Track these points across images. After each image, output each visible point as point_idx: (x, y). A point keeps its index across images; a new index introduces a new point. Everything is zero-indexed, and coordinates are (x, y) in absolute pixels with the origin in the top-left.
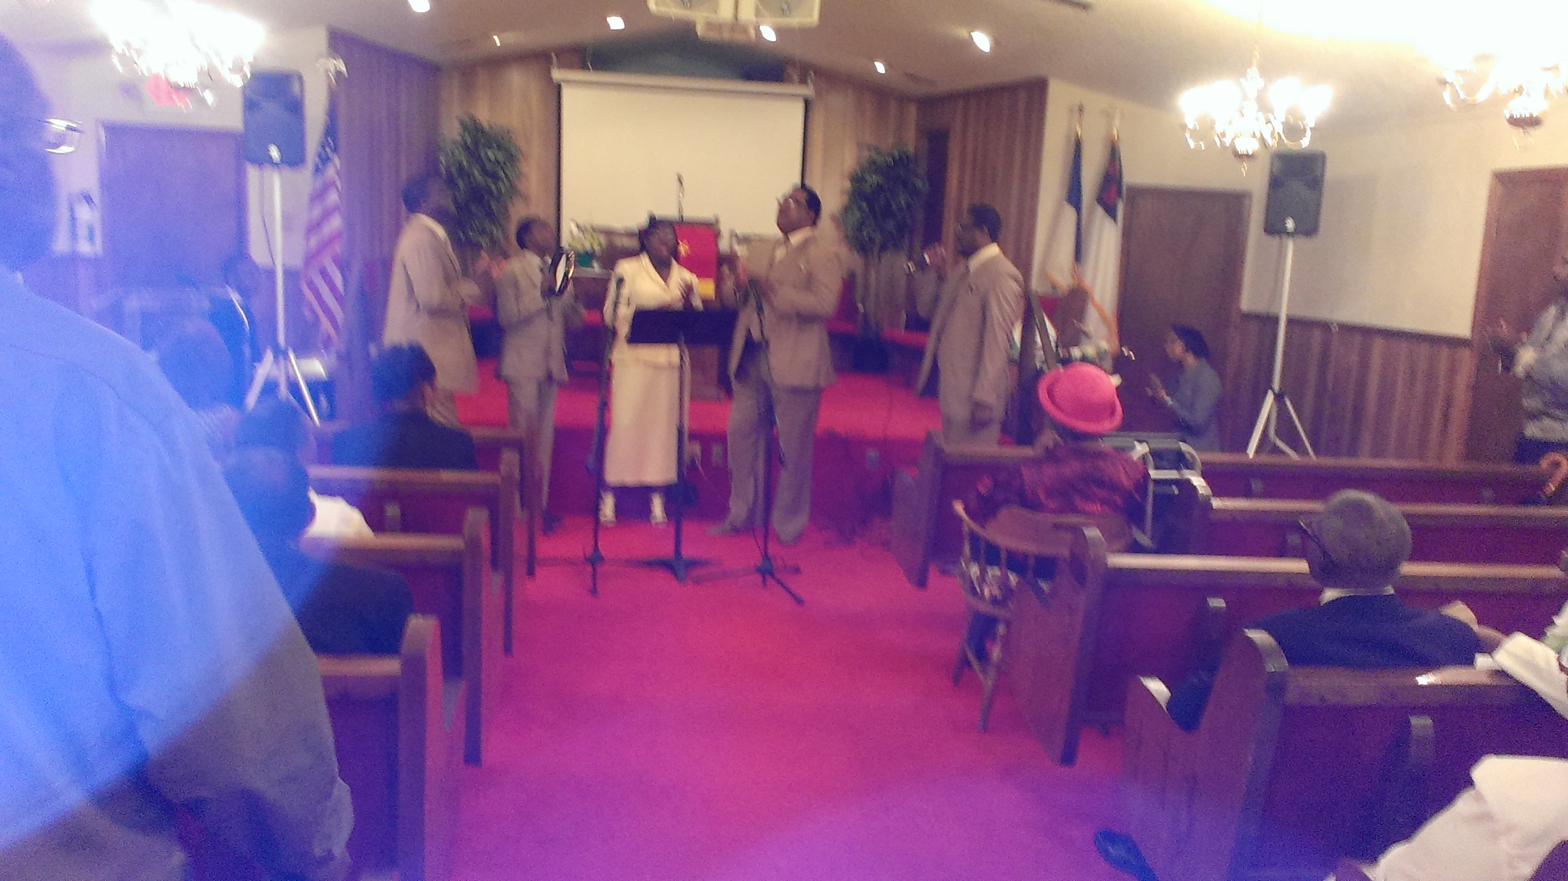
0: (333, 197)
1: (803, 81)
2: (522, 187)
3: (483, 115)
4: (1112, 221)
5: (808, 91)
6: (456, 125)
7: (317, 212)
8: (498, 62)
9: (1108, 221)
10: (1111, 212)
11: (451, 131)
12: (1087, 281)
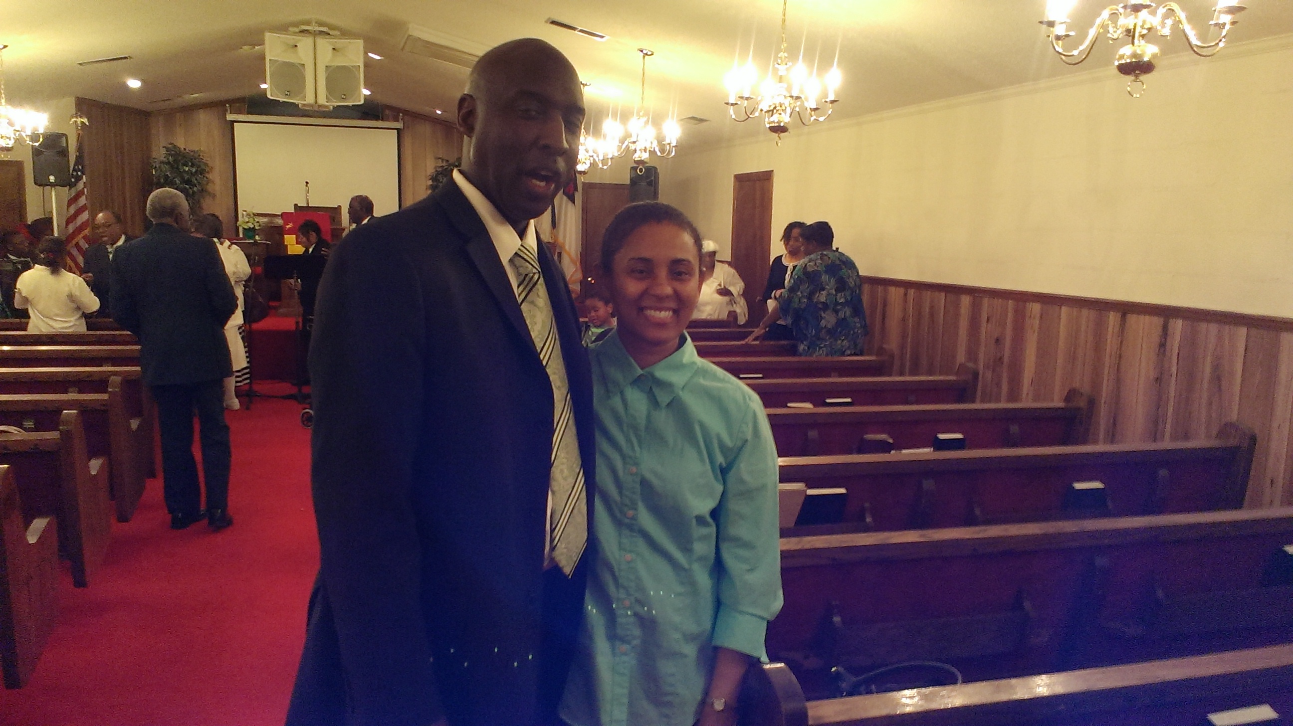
0: (82, 201)
1: (396, 120)
2: (210, 188)
3: (181, 143)
4: (573, 205)
5: (399, 125)
6: (163, 151)
7: (72, 210)
8: (189, 109)
9: (570, 203)
10: (572, 199)
11: (159, 153)
12: (560, 239)
